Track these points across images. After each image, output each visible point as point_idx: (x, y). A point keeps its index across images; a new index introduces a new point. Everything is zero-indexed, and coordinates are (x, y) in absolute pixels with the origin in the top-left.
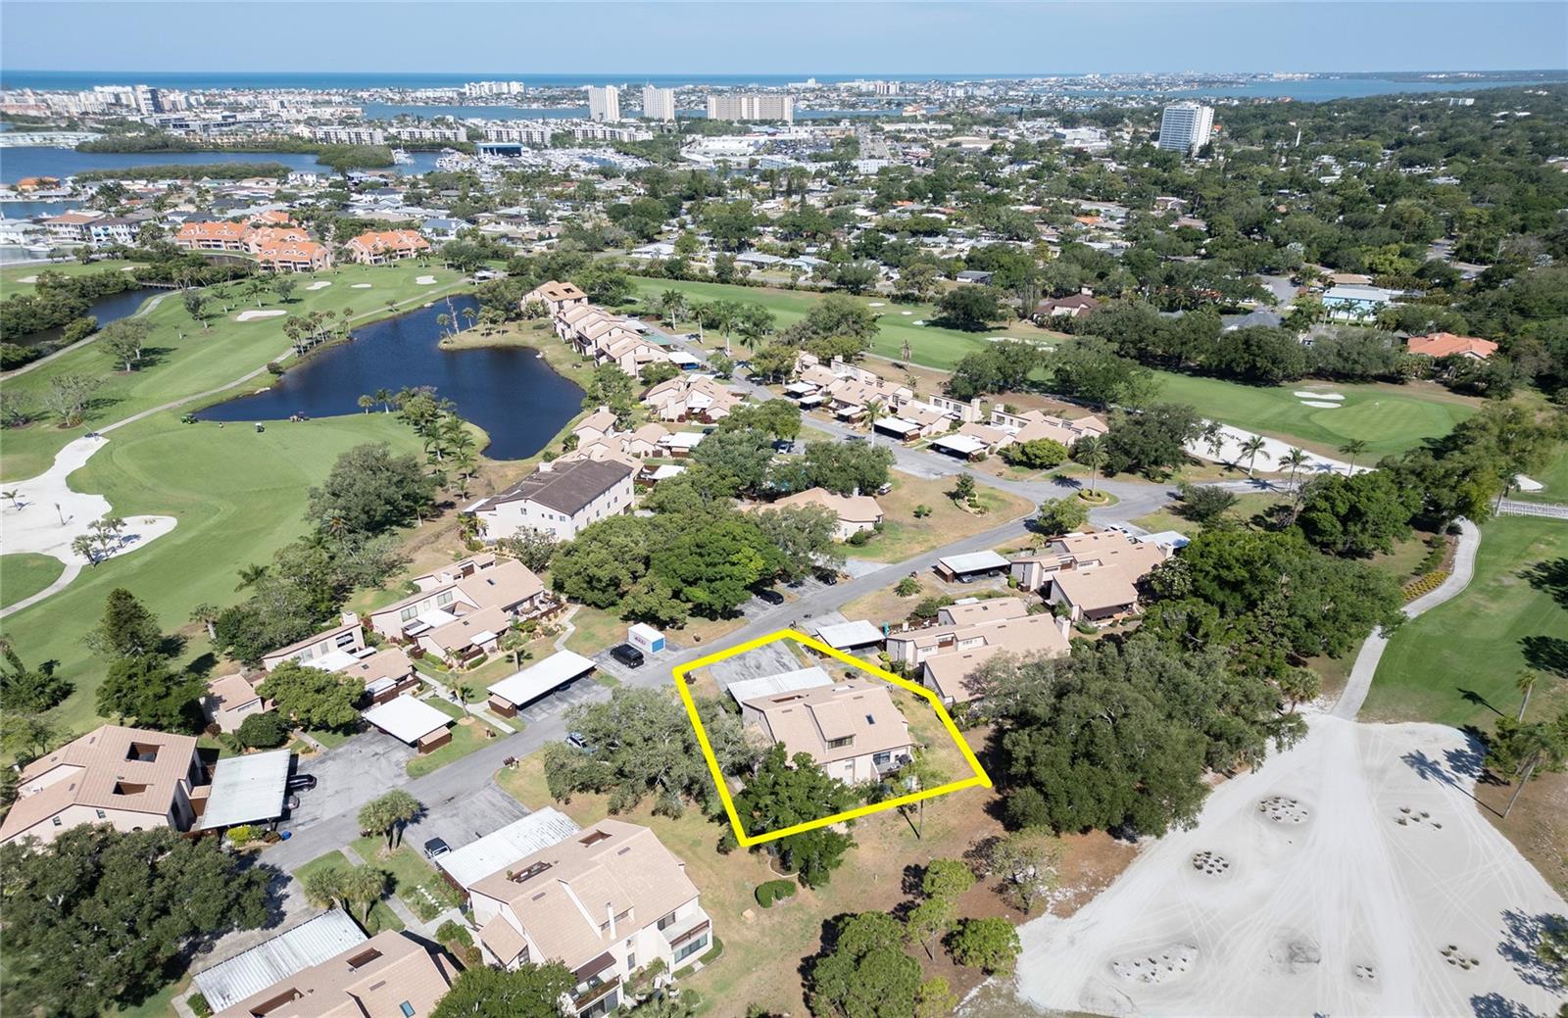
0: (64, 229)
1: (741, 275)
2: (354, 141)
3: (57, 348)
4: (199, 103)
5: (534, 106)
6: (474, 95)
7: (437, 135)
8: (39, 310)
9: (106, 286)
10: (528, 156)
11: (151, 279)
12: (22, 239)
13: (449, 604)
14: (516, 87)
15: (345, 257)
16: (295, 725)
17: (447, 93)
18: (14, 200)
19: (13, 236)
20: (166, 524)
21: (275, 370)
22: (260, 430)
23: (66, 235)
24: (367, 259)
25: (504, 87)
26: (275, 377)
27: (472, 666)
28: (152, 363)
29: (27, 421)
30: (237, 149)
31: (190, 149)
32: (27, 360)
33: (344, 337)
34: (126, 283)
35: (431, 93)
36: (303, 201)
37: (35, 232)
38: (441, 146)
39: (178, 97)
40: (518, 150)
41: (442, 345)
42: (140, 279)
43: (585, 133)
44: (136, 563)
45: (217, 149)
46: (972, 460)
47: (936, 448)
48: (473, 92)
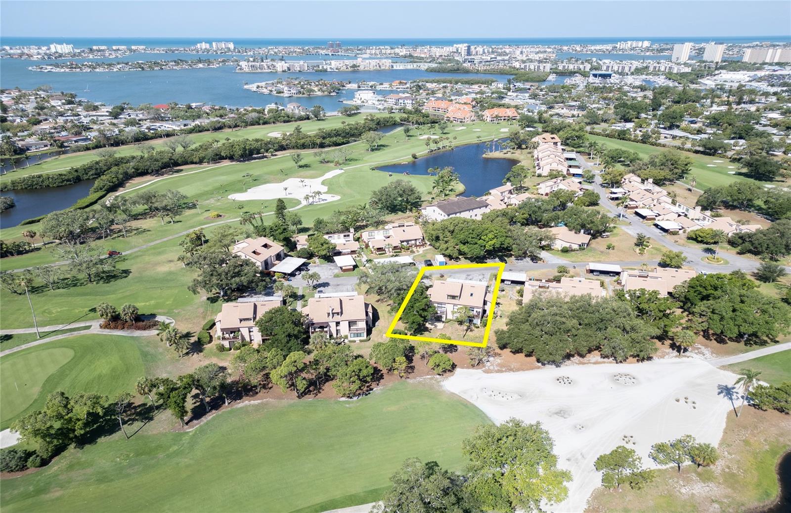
0: (391, 100)
1: (654, 140)
2: (536, 70)
3: (355, 141)
4: (488, 52)
5: (648, 54)
6: (621, 48)
7: (576, 67)
8: (359, 127)
9: (388, 122)
10: (615, 79)
11: (405, 121)
12: (377, 103)
13: (388, 235)
14: (646, 44)
15: (480, 118)
16: (317, 256)
17: (609, 47)
18: (388, 89)
19: (374, 102)
20: (337, 198)
21: (414, 157)
22: (391, 175)
23: (391, 102)
24: (489, 119)
25: (640, 44)
26: (413, 159)
27: (379, 254)
28: (379, 150)
29: (328, 162)
30: (486, 72)
31: (467, 72)
32: (343, 143)
33: (450, 148)
34: (395, 121)
35: (598, 47)
36: (487, 95)
37: (382, 100)
38: (575, 73)
39: (480, 49)
40: (610, 76)
41: (484, 156)
42: (401, 120)
43: (655, 68)
44: (319, 207)
45: (478, 72)
46: (669, 233)
47: (656, 226)
48: (621, 46)
